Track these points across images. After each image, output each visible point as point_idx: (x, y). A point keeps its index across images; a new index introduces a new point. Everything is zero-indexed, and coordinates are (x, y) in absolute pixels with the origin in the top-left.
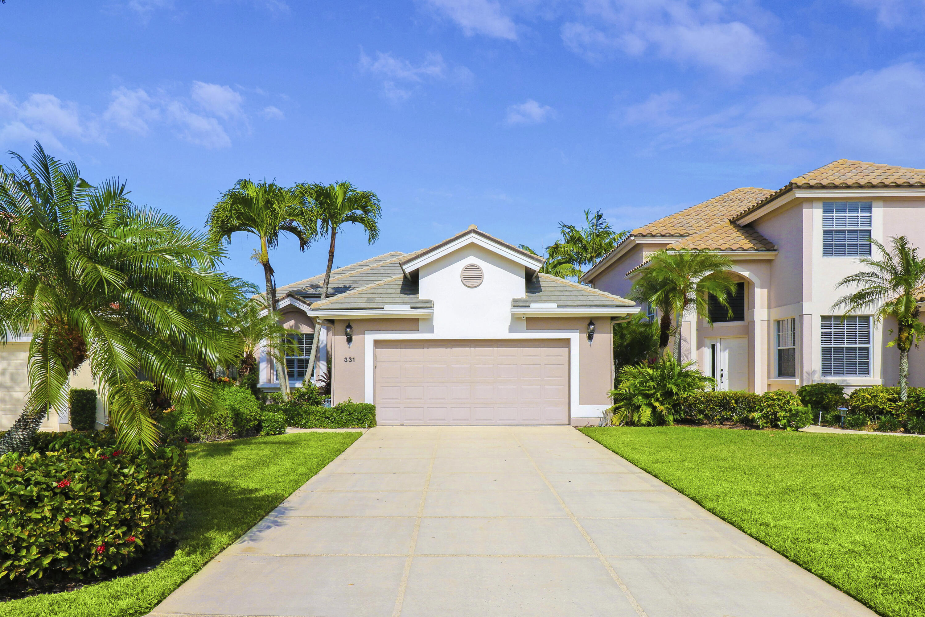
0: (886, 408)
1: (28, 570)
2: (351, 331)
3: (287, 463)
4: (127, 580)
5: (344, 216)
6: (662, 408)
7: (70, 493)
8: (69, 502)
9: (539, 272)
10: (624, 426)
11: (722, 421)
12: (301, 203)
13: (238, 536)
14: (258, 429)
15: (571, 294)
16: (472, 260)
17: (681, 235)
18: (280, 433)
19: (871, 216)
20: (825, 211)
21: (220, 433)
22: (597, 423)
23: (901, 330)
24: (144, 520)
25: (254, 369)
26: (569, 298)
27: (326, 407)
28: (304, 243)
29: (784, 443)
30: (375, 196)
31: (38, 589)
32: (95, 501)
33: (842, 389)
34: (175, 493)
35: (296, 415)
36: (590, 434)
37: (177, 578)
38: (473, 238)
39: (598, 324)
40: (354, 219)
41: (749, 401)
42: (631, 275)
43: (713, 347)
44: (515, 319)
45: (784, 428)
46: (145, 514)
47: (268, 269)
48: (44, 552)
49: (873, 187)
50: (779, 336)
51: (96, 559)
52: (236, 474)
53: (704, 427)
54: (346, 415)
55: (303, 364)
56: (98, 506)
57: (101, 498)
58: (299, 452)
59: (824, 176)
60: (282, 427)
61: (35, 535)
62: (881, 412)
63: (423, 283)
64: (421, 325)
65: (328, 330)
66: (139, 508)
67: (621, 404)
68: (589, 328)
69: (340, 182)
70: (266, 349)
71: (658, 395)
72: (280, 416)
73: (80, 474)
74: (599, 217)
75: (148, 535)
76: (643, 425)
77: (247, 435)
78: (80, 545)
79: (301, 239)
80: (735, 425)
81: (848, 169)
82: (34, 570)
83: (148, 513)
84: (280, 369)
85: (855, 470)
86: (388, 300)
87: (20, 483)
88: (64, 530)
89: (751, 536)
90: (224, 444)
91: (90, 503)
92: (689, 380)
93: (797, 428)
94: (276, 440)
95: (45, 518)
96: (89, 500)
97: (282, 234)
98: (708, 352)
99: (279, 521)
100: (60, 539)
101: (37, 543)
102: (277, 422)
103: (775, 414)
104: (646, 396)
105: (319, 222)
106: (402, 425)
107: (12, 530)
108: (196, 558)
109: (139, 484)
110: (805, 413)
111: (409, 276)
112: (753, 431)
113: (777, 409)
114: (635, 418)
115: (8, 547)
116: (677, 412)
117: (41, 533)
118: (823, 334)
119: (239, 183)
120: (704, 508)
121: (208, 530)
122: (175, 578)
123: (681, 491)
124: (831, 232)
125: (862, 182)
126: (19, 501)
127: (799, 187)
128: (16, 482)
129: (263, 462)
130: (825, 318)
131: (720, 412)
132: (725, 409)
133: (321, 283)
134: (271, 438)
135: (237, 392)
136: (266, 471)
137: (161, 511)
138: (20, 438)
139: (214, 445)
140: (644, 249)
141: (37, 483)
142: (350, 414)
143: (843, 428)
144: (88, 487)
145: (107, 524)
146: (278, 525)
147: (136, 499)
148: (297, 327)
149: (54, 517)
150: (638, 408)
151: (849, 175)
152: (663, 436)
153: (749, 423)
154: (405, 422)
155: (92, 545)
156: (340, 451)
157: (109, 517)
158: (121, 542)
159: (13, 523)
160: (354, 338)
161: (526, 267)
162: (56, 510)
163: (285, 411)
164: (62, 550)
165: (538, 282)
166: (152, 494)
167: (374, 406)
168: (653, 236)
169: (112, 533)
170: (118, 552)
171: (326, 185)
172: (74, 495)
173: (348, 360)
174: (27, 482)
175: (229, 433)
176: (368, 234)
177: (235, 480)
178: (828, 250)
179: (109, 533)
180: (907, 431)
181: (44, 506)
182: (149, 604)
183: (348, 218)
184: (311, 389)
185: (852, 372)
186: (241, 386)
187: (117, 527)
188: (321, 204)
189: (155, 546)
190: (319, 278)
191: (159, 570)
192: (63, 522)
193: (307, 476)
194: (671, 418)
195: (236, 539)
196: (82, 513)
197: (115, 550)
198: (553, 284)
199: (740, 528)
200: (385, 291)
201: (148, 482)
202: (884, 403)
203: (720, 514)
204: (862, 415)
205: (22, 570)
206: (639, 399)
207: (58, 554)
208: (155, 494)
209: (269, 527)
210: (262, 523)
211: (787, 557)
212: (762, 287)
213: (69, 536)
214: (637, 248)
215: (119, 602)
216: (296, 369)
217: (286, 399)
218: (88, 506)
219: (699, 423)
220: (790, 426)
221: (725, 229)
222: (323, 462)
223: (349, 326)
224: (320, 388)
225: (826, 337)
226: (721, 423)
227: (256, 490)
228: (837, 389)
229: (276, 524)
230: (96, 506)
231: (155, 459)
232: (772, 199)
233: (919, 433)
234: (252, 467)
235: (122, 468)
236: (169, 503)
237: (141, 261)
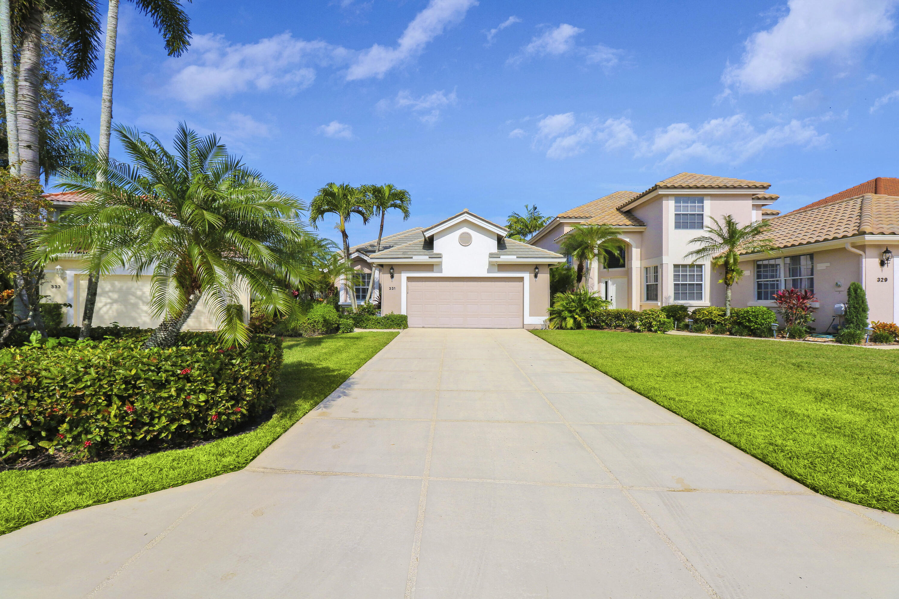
0: (717, 320)
1: (160, 433)
2: (393, 271)
3: (353, 351)
4: (233, 439)
5: (389, 204)
6: (580, 319)
7: (191, 378)
8: (190, 384)
9: (505, 237)
10: (556, 329)
11: (616, 327)
12: (364, 196)
13: (317, 404)
14: (337, 329)
15: (524, 250)
16: (465, 230)
17: (587, 218)
18: (351, 332)
19: (703, 206)
20: (676, 202)
21: (314, 332)
22: (540, 327)
23: (727, 273)
24: (248, 395)
25: (337, 294)
26: (523, 253)
27: (378, 316)
28: (366, 220)
29: (659, 341)
30: (407, 193)
31: (171, 445)
32: (210, 383)
33: (687, 308)
34: (272, 375)
35: (360, 321)
36: (537, 334)
37: (269, 438)
38: (466, 217)
39: (541, 269)
40: (395, 206)
41: (633, 315)
42: (557, 241)
43: (606, 283)
44: (491, 265)
45: (656, 331)
46: (249, 392)
47: (345, 235)
48: (172, 420)
49: (705, 188)
50: (647, 277)
51: (212, 424)
52: (321, 358)
53: (606, 331)
55: (365, 291)
56: (212, 387)
57: (215, 381)
58: (361, 344)
59: (675, 181)
60: (352, 328)
61: (164, 409)
62: (714, 322)
63: (437, 243)
64: (435, 268)
65: (380, 271)
66: (244, 387)
67: (554, 316)
68: (535, 271)
69: (387, 184)
70: (343, 282)
71: (578, 311)
72: (351, 322)
73: (198, 364)
74: (535, 208)
75: (252, 407)
76: (568, 329)
77: (331, 333)
78: (199, 415)
79: (364, 218)
80: (624, 329)
81: (688, 178)
82: (165, 433)
83: (251, 390)
84: (351, 293)
85: (714, 360)
86: (415, 253)
87: (153, 371)
88: (186, 405)
89: (664, 407)
90: (316, 338)
91: (206, 385)
92: (596, 302)
93: (664, 331)
94: (348, 336)
95: (172, 396)
96: (206, 383)
97: (353, 215)
98: (603, 286)
99: (347, 392)
100: (183, 411)
101: (166, 414)
102: (349, 325)
103: (651, 323)
104: (570, 312)
105: (375, 207)
106: (423, 327)
107: (147, 405)
108: (286, 422)
109: (244, 370)
110: (669, 323)
111: (427, 239)
112: (637, 333)
113: (652, 320)
114: (564, 324)
115: (145, 417)
116: (588, 321)
117: (169, 407)
118: (675, 275)
119: (328, 185)
120: (624, 385)
121: (297, 398)
122: (268, 438)
123: (606, 373)
124: (680, 214)
125: (699, 185)
126: (151, 384)
127: (661, 188)
128: (149, 370)
129: (338, 351)
130: (676, 266)
131: (615, 322)
132: (618, 320)
133: (376, 244)
134: (344, 335)
135: (325, 307)
136: (340, 356)
137: (262, 388)
138: (162, 337)
139: (310, 339)
140: (565, 225)
141: (166, 371)
142: (392, 321)
143: (691, 332)
144: (204, 374)
145: (220, 400)
146: (345, 395)
147: (242, 381)
148: (362, 270)
149: (178, 396)
150: (565, 319)
151: (690, 181)
152: (582, 336)
153: (632, 328)
154: (425, 326)
155: (209, 414)
156: (386, 344)
157: (221, 395)
158: (230, 412)
159: (147, 400)
160: (395, 275)
161: (498, 234)
162: (179, 391)
163: (354, 319)
164: (186, 418)
165: (504, 243)
166: (254, 377)
167: (407, 316)
168: (570, 218)
169: (223, 406)
170: (228, 419)
171: (379, 185)
172: (193, 379)
173: (391, 288)
174: (159, 370)
175: (320, 331)
176: (403, 215)
177: (320, 363)
178: (678, 225)
179: (221, 405)
180: (731, 334)
181: (170, 388)
182: (246, 460)
183: (392, 206)
184: (369, 306)
185: (692, 298)
186: (328, 303)
187: (227, 401)
188: (376, 196)
189: (258, 412)
190: (375, 242)
191: (258, 430)
192: (185, 399)
193: (365, 360)
194: (585, 325)
195: (315, 405)
196: (200, 392)
197: (226, 417)
198: (514, 245)
199: (655, 401)
200: (414, 248)
201: (250, 369)
202: (717, 317)
203: (638, 390)
204: (703, 324)
205: (155, 433)
206: (566, 314)
207: (183, 421)
208: (256, 377)
209: (339, 397)
210: (334, 394)
211: (696, 425)
212: (637, 248)
213: (190, 408)
214: (561, 225)
215: (223, 459)
216: (361, 294)
217: (355, 311)
218: (204, 387)
219: (602, 328)
220: (659, 330)
221: (614, 214)
222: (376, 350)
223: (392, 268)
224: (375, 305)
225: (676, 277)
226: (615, 328)
227: (333, 371)
228: (684, 308)
229: (345, 394)
230: (211, 387)
231: (257, 353)
232: (644, 195)
233: (739, 336)
234: (331, 354)
235: (231, 359)
236: (268, 383)
237: (240, 211)
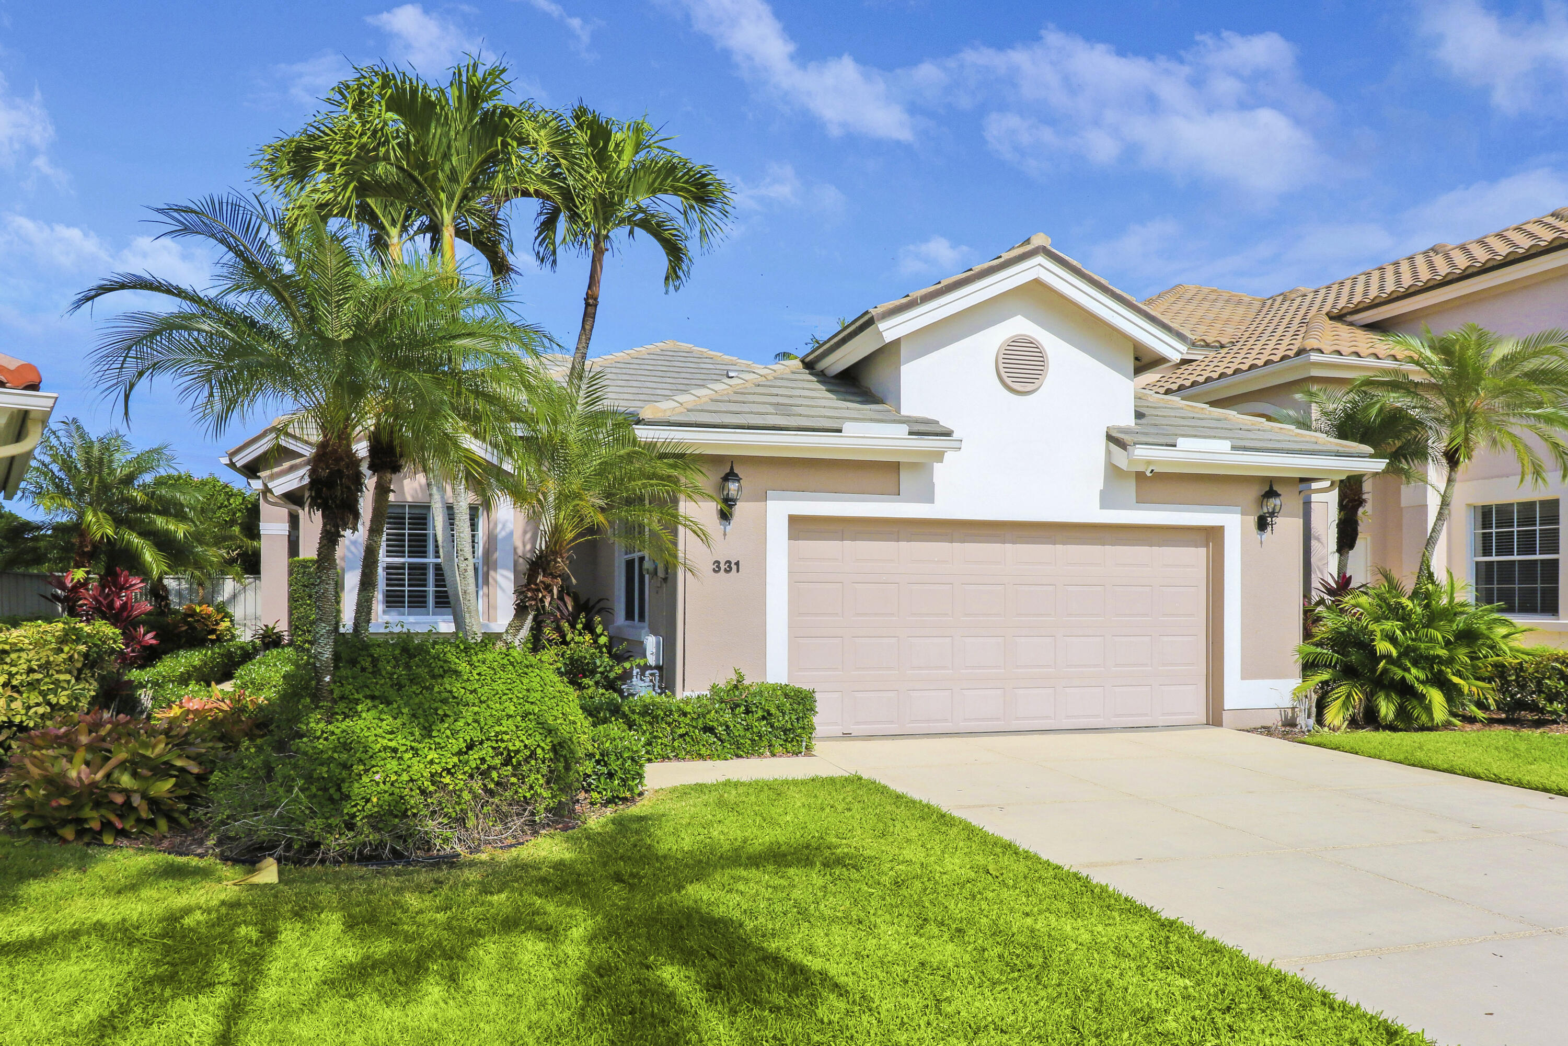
2: (738, 489)
16: (1025, 324)
38: (1040, 269)
54: (758, 720)
64: (906, 478)
106: (847, 736)
154: (855, 730)
160: (741, 509)
173: (723, 566)
206: (1410, 669)
223: (732, 476)
